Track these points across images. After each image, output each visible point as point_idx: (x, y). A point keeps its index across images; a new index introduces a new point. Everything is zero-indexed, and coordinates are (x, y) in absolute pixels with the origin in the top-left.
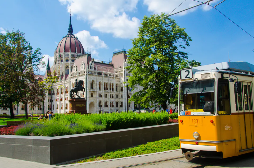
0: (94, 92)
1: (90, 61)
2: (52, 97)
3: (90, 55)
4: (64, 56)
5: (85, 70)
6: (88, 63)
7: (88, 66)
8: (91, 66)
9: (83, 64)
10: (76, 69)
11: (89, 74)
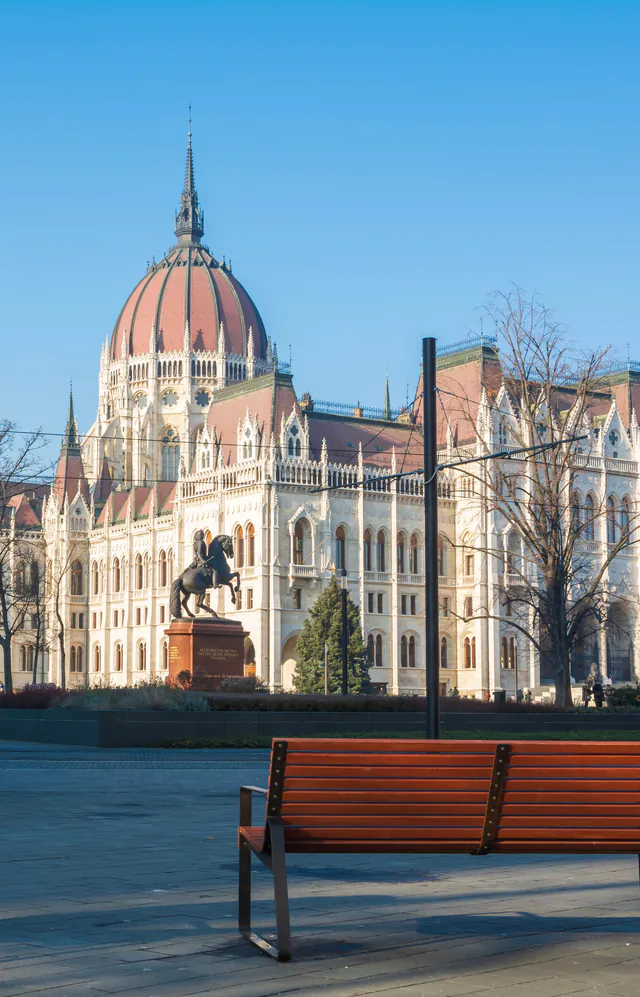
0: (308, 580)
1: (287, 415)
2: (87, 606)
3: (289, 377)
4: (152, 371)
5: (262, 462)
6: (275, 428)
7: (277, 439)
8: (291, 441)
9: (248, 433)
10: (211, 454)
11: (283, 485)
